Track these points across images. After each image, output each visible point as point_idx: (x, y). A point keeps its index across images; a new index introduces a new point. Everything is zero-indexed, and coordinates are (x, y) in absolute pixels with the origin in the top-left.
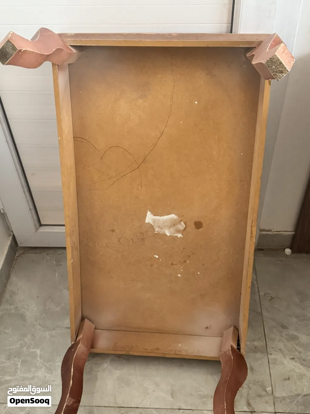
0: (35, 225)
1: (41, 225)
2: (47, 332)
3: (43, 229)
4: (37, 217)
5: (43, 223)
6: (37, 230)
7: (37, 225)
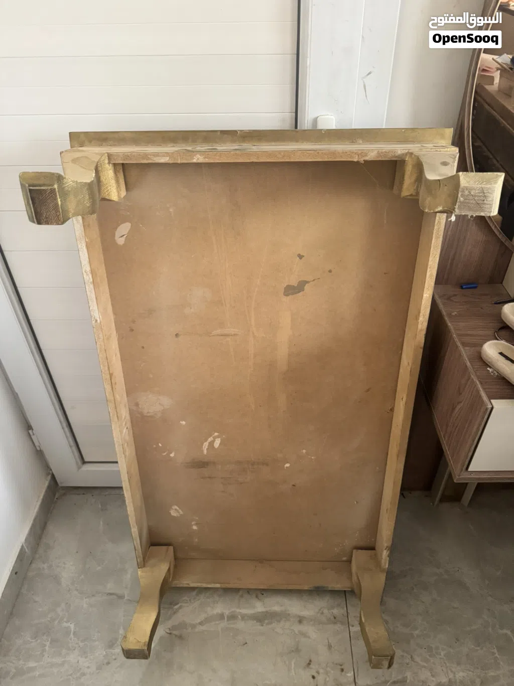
0: (77, 463)
1: (84, 462)
2: (85, 600)
3: (87, 468)
4: (79, 454)
5: (86, 460)
6: (79, 468)
7: (80, 462)
